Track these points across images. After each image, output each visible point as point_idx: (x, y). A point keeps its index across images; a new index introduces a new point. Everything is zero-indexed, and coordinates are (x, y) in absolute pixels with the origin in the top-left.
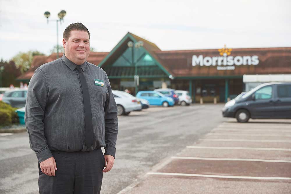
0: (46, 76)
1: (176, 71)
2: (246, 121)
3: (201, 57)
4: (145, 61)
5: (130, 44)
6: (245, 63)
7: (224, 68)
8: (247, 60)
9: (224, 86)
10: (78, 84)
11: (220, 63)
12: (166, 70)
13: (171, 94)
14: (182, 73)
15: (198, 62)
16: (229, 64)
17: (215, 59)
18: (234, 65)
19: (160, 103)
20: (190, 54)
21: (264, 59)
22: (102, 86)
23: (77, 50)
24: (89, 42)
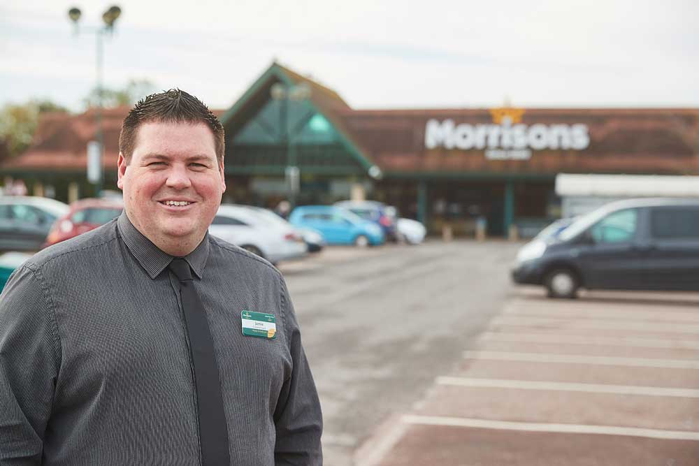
0: (54, 298)
1: (386, 160)
2: (572, 296)
4: (313, 133)
5: (277, 91)
6: (554, 145)
7: (505, 156)
8: (560, 137)
9: (502, 197)
10: (180, 332)
11: (493, 142)
12: (362, 155)
13: (374, 215)
14: (401, 163)
15: (440, 139)
16: (516, 145)
17: (482, 131)
18: (529, 148)
19: (348, 238)
20: (420, 119)
21: (601, 133)
22: (269, 336)
23: (160, 199)
24: (208, 165)
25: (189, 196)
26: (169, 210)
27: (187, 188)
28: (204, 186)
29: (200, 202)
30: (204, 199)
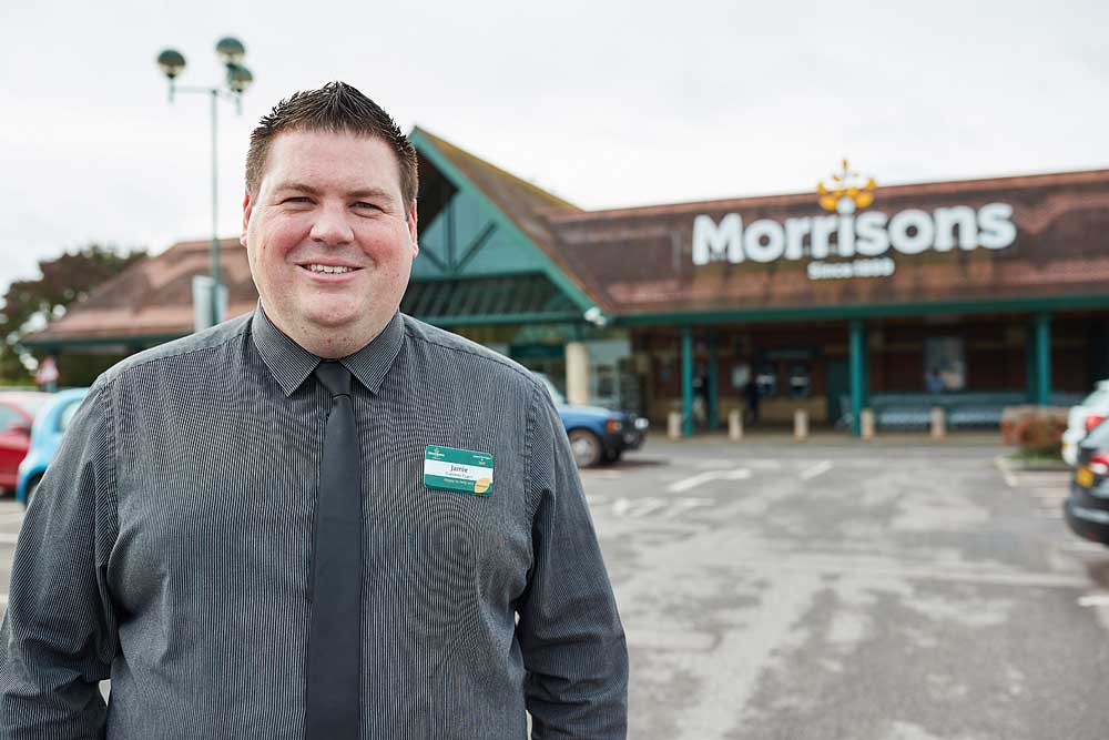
1: (619, 293)
3: (732, 222)
6: (944, 243)
7: (845, 271)
8: (956, 230)
9: (845, 358)
11: (820, 248)
12: (570, 286)
14: (648, 296)
15: (718, 247)
16: (864, 248)
17: (797, 227)
18: (890, 252)
21: (1037, 222)
22: (478, 490)
23: (301, 261)
24: (385, 207)
25: (350, 257)
26: (315, 280)
27: (346, 243)
28: (377, 241)
29: (371, 269)
30: (376, 263)
